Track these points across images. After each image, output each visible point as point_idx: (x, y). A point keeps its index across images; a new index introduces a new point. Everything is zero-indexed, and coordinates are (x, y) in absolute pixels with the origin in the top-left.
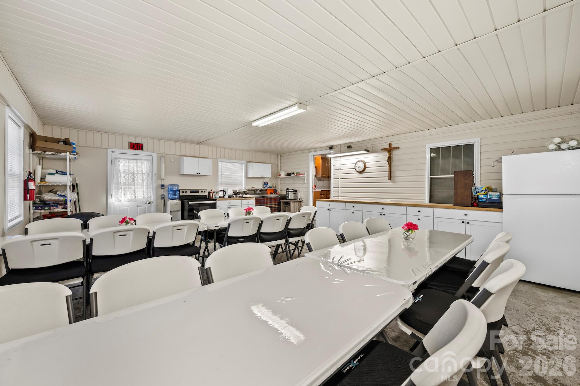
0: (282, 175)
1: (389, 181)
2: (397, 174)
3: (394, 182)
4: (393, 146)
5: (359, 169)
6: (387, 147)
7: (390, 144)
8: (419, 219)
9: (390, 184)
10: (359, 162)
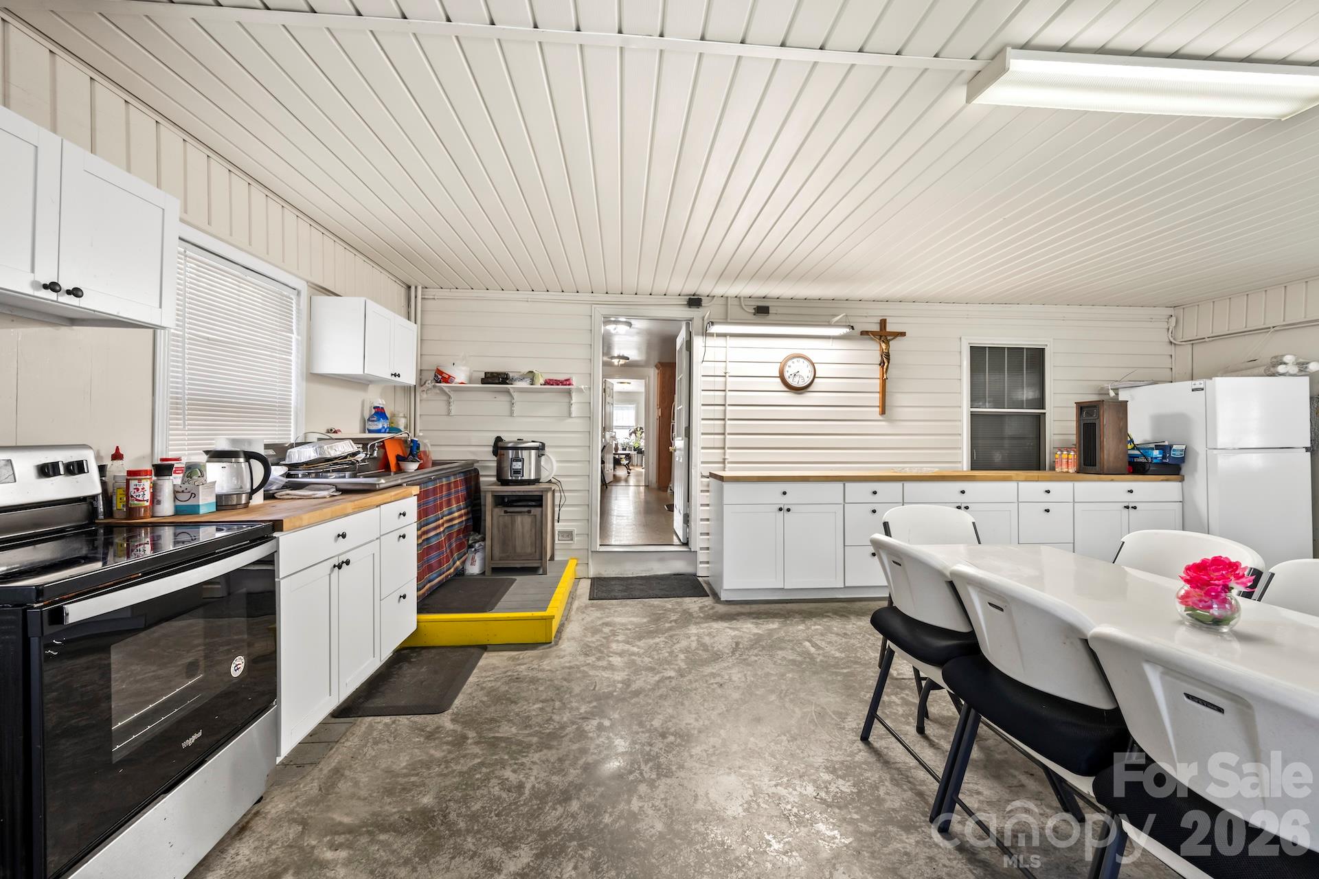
0: (457, 380)
1: (881, 418)
2: (898, 399)
3: (890, 420)
4: (889, 328)
5: (797, 379)
6: (876, 328)
7: (883, 323)
8: (1047, 511)
9: (882, 426)
10: (795, 360)
